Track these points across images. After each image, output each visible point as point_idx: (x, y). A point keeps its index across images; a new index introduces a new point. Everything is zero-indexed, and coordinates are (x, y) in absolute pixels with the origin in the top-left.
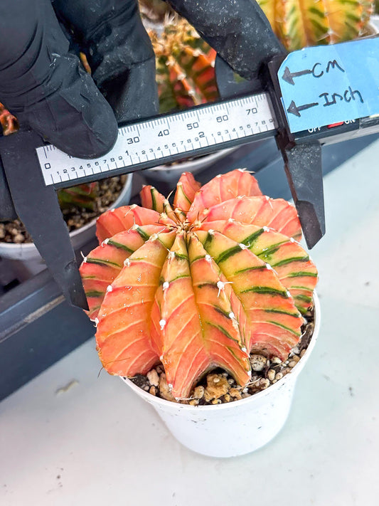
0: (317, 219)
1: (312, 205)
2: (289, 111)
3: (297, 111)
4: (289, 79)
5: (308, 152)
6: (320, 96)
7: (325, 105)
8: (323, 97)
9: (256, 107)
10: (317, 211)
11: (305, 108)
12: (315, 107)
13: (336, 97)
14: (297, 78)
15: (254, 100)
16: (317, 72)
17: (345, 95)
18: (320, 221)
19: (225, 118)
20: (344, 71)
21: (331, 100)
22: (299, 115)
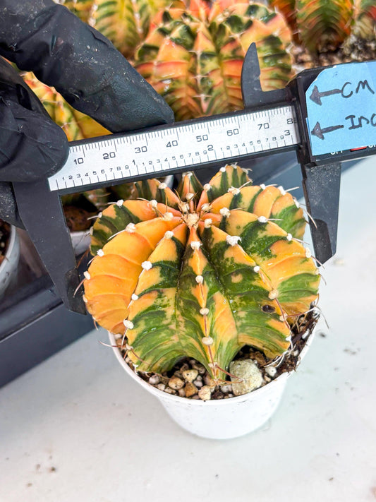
0: (329, 238)
1: (326, 224)
2: (313, 133)
3: (321, 133)
4: (316, 99)
5: (328, 170)
6: (347, 118)
7: (350, 128)
8: (350, 119)
9: (268, 122)
10: (330, 230)
11: (330, 131)
12: (340, 129)
13: (363, 121)
14: (325, 97)
15: (267, 115)
16: (346, 93)
17: (372, 119)
18: (331, 241)
19: (236, 132)
20: (373, 93)
21: (356, 123)
22: (323, 138)
